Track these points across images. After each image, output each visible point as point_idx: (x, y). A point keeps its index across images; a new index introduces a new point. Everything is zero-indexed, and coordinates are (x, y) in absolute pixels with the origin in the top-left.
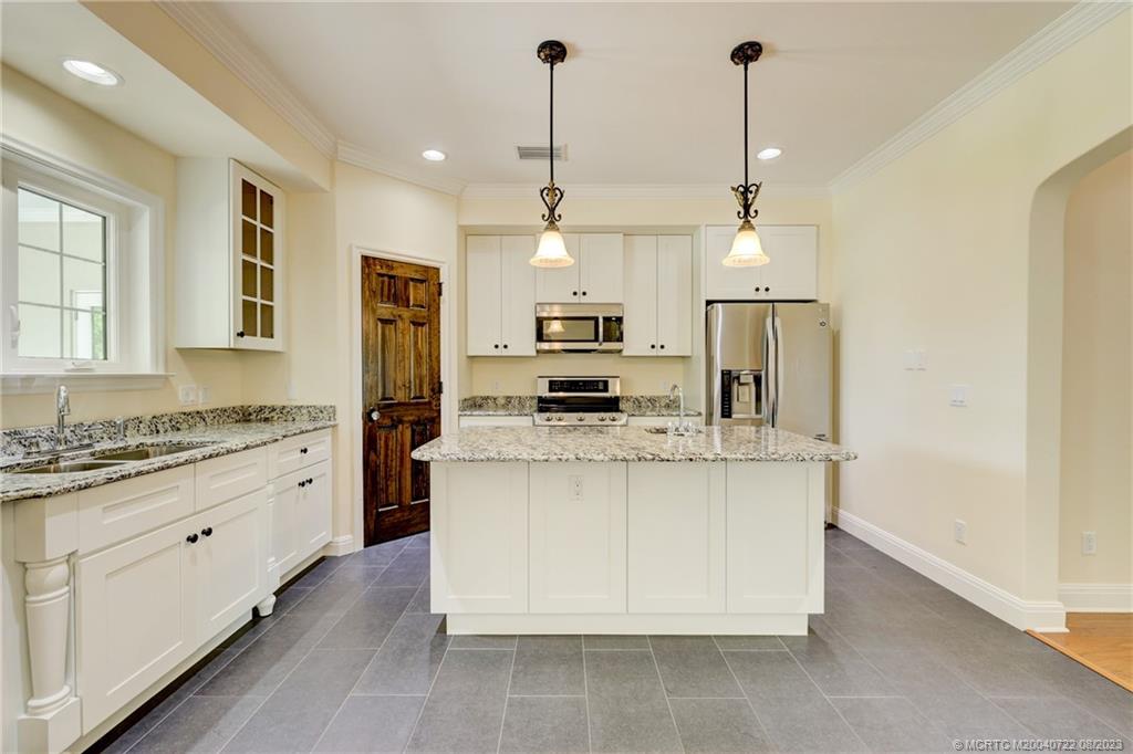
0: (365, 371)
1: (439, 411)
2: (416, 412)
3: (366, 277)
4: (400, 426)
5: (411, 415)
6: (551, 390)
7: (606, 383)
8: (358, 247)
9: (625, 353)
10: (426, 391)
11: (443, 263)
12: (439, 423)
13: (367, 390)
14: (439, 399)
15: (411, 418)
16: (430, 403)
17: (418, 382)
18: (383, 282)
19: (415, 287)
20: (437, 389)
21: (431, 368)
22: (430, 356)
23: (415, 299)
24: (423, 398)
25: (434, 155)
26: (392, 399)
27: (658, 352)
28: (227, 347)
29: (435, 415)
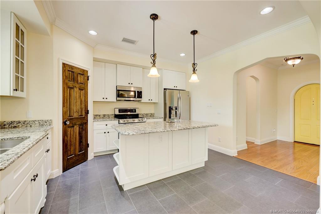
0: (63, 106)
1: (87, 120)
2: (80, 121)
3: (64, 71)
4: (75, 126)
5: (79, 122)
6: (119, 112)
7: (135, 110)
8: (61, 59)
9: (142, 101)
10: (84, 113)
11: (89, 69)
12: (87, 124)
13: (64, 114)
14: (87, 116)
15: (78, 123)
16: (85, 117)
17: (81, 110)
18: (70, 74)
19: (80, 76)
20: (87, 112)
21: (85, 105)
22: (85, 101)
23: (80, 81)
24: (82, 115)
25: (93, 33)
26: (72, 116)
27: (150, 101)
28: (9, 95)
29: (86, 121)
